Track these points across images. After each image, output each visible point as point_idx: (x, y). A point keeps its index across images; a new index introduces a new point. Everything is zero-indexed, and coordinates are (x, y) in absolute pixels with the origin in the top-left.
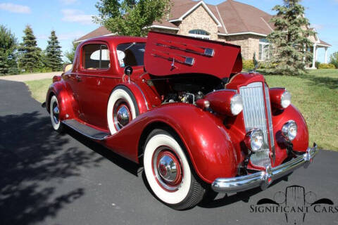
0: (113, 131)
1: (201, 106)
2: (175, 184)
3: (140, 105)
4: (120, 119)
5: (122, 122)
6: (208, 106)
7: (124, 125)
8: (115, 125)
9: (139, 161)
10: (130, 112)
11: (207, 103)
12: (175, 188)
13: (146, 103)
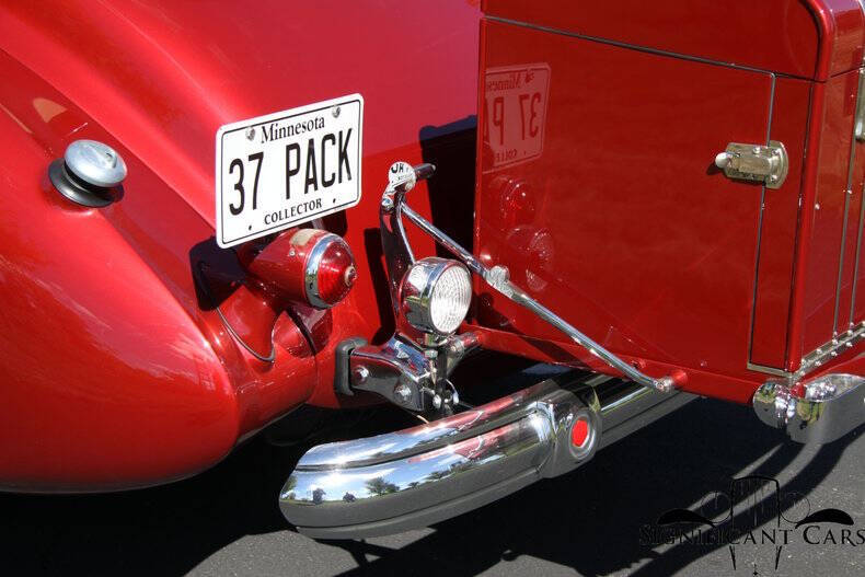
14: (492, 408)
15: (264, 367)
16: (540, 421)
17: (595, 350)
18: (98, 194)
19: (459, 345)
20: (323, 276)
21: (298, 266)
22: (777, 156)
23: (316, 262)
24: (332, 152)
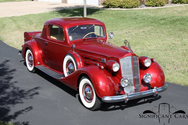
0: (66, 75)
1: (100, 68)
2: (91, 99)
3: (78, 63)
4: (69, 70)
5: (70, 71)
6: (103, 68)
7: (71, 73)
8: (67, 72)
9: (77, 90)
10: (74, 67)
11: (102, 67)
12: (91, 101)
13: (81, 63)
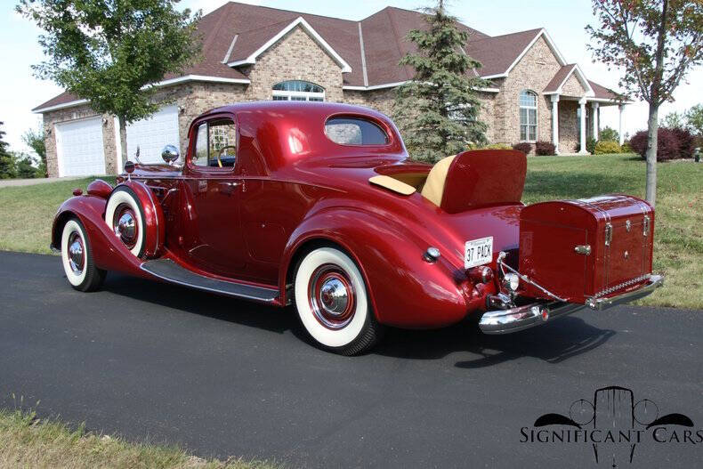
14: (524, 307)
15: (471, 298)
16: (536, 311)
17: (549, 294)
18: (434, 259)
19: (516, 294)
20: (486, 276)
21: (481, 274)
22: (588, 248)
23: (485, 273)
24: (487, 249)
